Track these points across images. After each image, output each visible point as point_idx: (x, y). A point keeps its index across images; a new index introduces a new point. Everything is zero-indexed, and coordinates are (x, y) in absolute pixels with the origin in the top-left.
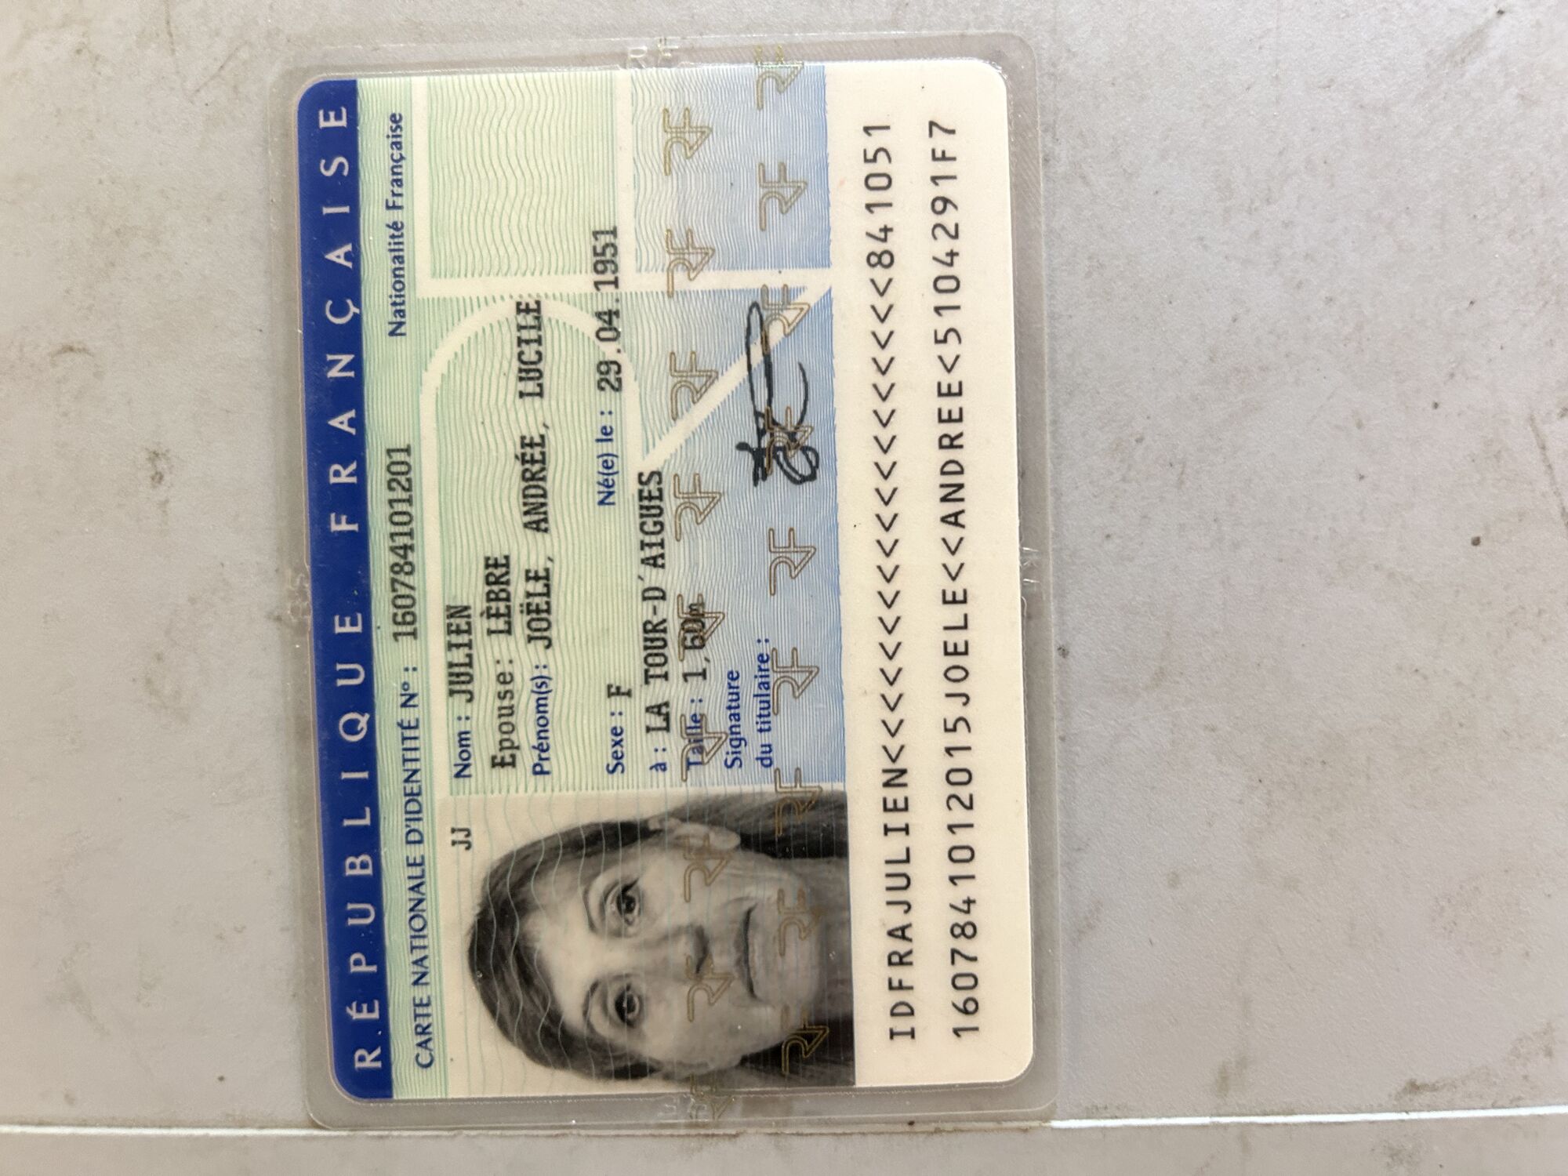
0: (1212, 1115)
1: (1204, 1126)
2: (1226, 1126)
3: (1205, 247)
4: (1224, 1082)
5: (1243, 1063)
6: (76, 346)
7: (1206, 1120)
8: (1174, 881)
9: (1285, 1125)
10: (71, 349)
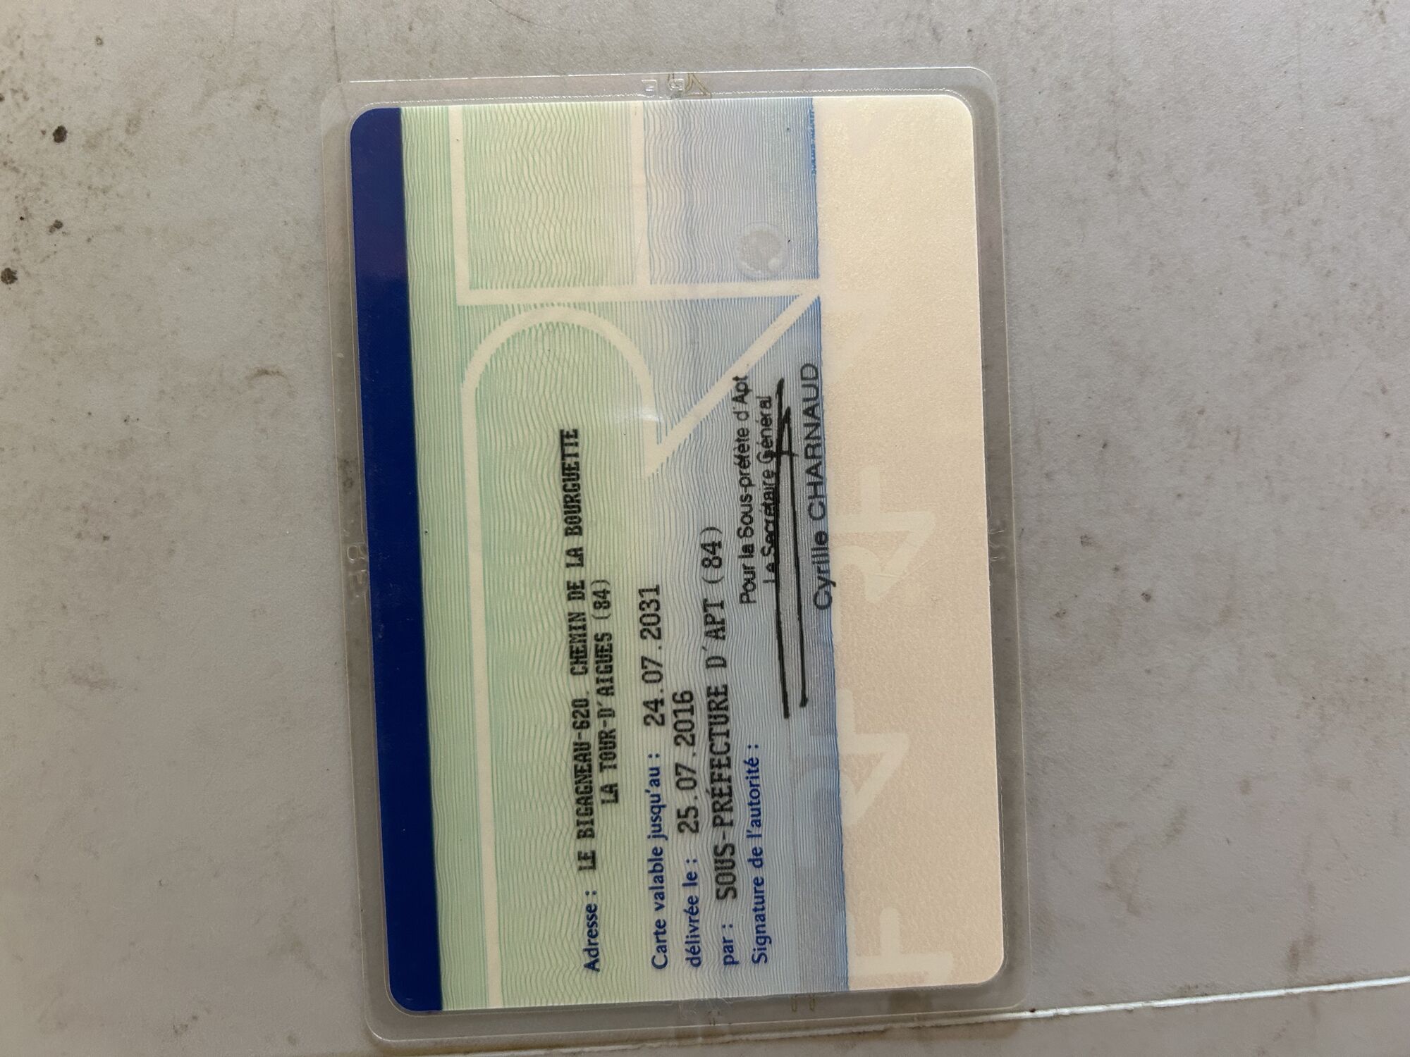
0: (1286, 987)
1: (1280, 997)
2: (1297, 996)
3: (1248, 245)
4: (1294, 957)
5: (1310, 940)
6: (270, 369)
7: (1282, 992)
8: (1245, 787)
9: (1347, 990)
10: (266, 372)
